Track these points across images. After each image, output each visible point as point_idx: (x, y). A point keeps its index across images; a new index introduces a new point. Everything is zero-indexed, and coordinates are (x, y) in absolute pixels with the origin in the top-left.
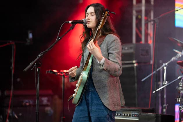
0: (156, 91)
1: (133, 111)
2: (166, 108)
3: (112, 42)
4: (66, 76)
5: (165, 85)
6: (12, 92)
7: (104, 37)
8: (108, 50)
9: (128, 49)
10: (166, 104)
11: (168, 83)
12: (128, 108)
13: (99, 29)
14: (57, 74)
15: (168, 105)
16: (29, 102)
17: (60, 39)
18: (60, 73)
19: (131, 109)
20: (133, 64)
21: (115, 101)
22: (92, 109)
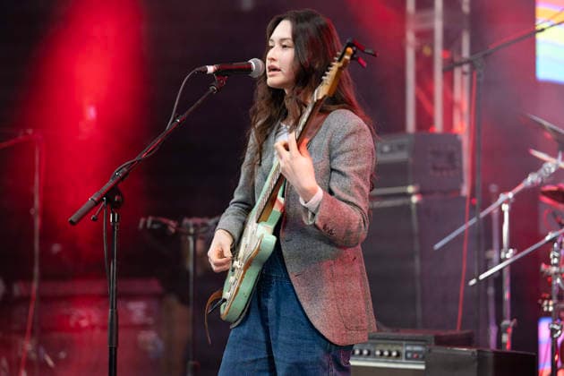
0: (478, 280)
1: (406, 340)
2: (510, 331)
3: (347, 137)
6: (35, 285)
8: (331, 159)
9: (391, 151)
10: (509, 317)
11: (514, 255)
12: (393, 332)
16: (90, 318)
19: (402, 334)
20: (408, 196)
21: (349, 315)
22: (280, 337)
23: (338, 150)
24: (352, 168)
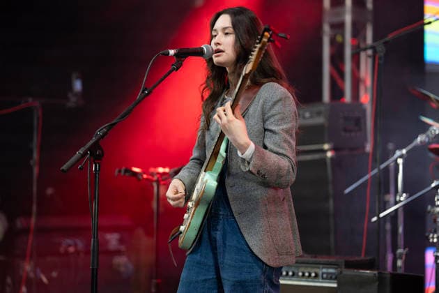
0: (379, 218)
1: (323, 264)
2: (404, 257)
3: (275, 103)
4: (162, 183)
5: (400, 201)
6: (33, 220)
7: (256, 89)
8: (264, 121)
9: (311, 117)
10: (402, 247)
11: (406, 198)
12: (312, 257)
13: (247, 72)
14: (140, 177)
15: (407, 249)
16: (76, 245)
17: (147, 95)
18: (147, 174)
19: (319, 259)
20: (324, 151)
21: (280, 244)
22: (225, 261)
23: (270, 114)
24: (281, 127)
